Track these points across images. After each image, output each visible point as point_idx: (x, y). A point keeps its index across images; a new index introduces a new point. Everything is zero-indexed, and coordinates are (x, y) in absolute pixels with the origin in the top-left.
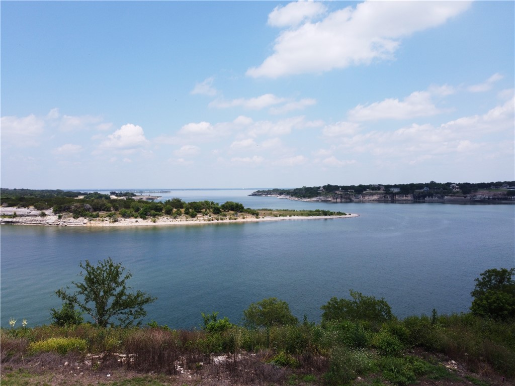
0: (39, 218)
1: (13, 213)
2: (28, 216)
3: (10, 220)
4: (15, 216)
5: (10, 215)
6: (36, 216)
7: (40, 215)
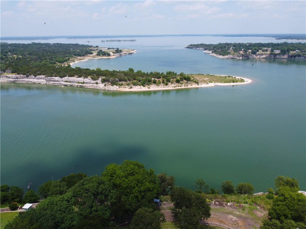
0: (95, 85)
1: (82, 82)
2: (90, 83)
3: (82, 85)
4: (84, 83)
5: (81, 83)
6: (94, 84)
7: (95, 83)
